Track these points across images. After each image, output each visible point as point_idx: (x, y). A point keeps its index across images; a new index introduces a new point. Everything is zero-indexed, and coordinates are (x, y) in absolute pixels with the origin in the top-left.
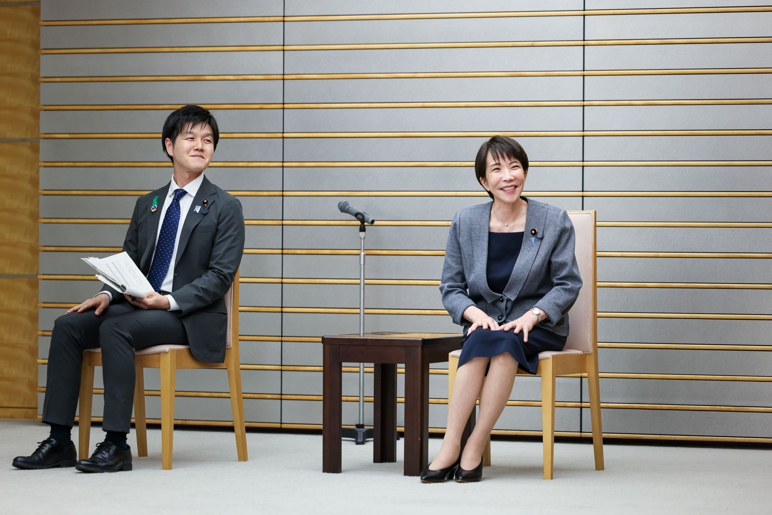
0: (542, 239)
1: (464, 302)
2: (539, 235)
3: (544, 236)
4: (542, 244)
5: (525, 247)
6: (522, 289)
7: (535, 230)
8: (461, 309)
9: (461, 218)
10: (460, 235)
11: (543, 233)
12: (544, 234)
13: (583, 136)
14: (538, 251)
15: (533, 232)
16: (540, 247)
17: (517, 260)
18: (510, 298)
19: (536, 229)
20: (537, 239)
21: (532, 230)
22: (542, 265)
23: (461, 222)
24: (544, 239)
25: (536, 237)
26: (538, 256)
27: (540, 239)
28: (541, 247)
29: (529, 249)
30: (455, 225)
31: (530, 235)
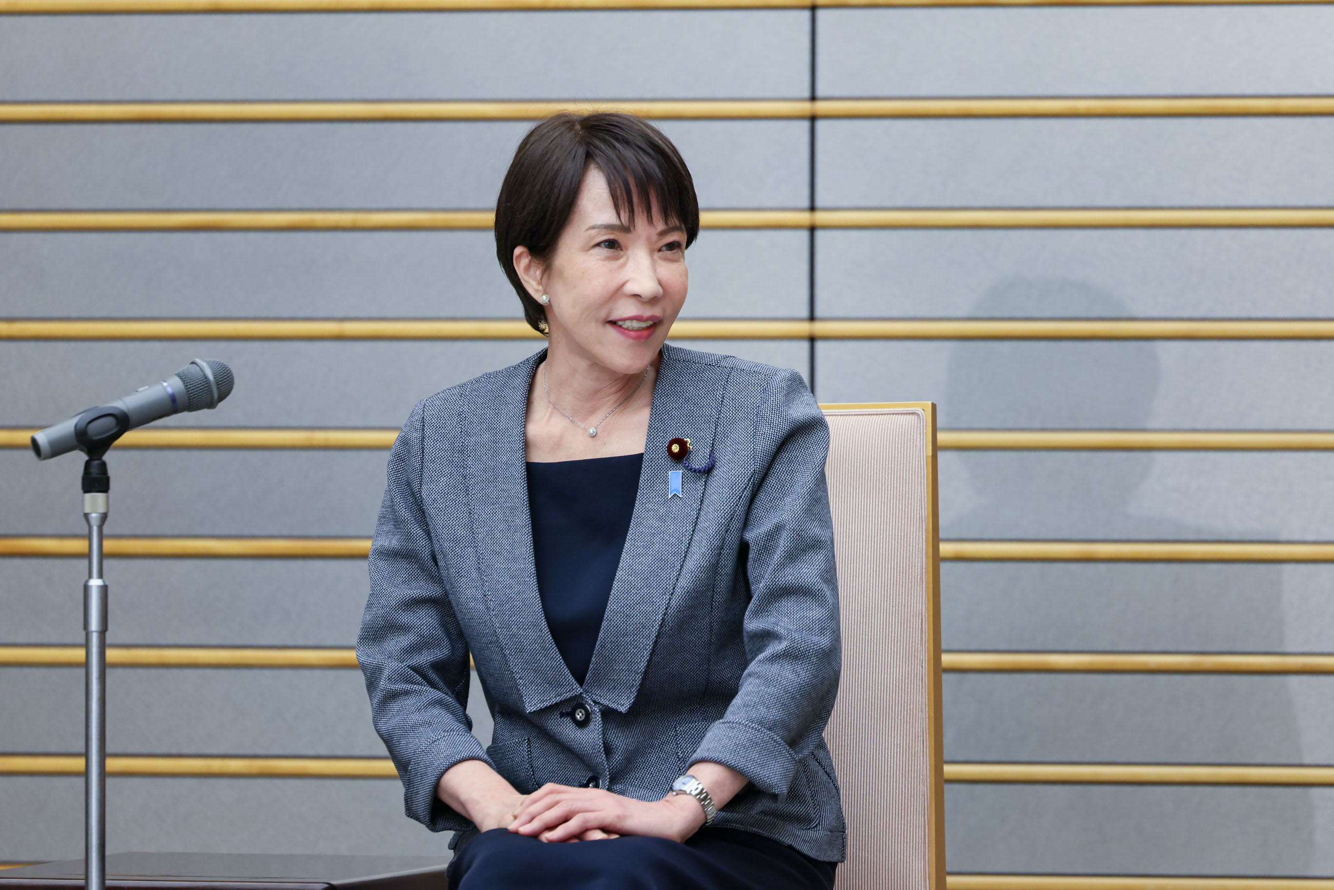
0: (708, 471)
1: (442, 744)
2: (699, 460)
3: (715, 462)
4: (710, 490)
5: (649, 506)
6: (649, 661)
7: (682, 443)
8: (430, 770)
9: (427, 419)
10: (426, 475)
11: (712, 452)
12: (717, 454)
13: (813, 119)
14: (697, 518)
15: (675, 448)
16: (702, 501)
17: (624, 555)
18: (614, 706)
19: (689, 440)
20: (690, 474)
21: (672, 443)
22: (714, 568)
23: (428, 432)
24: (715, 472)
25: (686, 468)
26: (696, 538)
27: (700, 472)
28: (706, 502)
29: (662, 511)
30: (404, 442)
31: (668, 462)
